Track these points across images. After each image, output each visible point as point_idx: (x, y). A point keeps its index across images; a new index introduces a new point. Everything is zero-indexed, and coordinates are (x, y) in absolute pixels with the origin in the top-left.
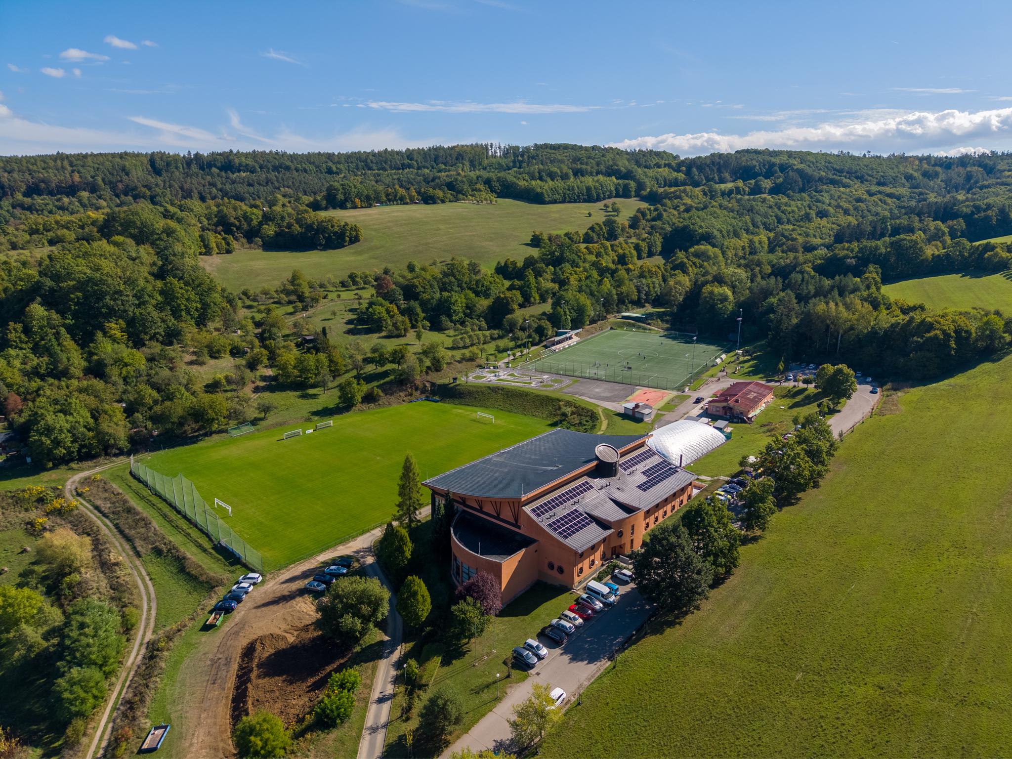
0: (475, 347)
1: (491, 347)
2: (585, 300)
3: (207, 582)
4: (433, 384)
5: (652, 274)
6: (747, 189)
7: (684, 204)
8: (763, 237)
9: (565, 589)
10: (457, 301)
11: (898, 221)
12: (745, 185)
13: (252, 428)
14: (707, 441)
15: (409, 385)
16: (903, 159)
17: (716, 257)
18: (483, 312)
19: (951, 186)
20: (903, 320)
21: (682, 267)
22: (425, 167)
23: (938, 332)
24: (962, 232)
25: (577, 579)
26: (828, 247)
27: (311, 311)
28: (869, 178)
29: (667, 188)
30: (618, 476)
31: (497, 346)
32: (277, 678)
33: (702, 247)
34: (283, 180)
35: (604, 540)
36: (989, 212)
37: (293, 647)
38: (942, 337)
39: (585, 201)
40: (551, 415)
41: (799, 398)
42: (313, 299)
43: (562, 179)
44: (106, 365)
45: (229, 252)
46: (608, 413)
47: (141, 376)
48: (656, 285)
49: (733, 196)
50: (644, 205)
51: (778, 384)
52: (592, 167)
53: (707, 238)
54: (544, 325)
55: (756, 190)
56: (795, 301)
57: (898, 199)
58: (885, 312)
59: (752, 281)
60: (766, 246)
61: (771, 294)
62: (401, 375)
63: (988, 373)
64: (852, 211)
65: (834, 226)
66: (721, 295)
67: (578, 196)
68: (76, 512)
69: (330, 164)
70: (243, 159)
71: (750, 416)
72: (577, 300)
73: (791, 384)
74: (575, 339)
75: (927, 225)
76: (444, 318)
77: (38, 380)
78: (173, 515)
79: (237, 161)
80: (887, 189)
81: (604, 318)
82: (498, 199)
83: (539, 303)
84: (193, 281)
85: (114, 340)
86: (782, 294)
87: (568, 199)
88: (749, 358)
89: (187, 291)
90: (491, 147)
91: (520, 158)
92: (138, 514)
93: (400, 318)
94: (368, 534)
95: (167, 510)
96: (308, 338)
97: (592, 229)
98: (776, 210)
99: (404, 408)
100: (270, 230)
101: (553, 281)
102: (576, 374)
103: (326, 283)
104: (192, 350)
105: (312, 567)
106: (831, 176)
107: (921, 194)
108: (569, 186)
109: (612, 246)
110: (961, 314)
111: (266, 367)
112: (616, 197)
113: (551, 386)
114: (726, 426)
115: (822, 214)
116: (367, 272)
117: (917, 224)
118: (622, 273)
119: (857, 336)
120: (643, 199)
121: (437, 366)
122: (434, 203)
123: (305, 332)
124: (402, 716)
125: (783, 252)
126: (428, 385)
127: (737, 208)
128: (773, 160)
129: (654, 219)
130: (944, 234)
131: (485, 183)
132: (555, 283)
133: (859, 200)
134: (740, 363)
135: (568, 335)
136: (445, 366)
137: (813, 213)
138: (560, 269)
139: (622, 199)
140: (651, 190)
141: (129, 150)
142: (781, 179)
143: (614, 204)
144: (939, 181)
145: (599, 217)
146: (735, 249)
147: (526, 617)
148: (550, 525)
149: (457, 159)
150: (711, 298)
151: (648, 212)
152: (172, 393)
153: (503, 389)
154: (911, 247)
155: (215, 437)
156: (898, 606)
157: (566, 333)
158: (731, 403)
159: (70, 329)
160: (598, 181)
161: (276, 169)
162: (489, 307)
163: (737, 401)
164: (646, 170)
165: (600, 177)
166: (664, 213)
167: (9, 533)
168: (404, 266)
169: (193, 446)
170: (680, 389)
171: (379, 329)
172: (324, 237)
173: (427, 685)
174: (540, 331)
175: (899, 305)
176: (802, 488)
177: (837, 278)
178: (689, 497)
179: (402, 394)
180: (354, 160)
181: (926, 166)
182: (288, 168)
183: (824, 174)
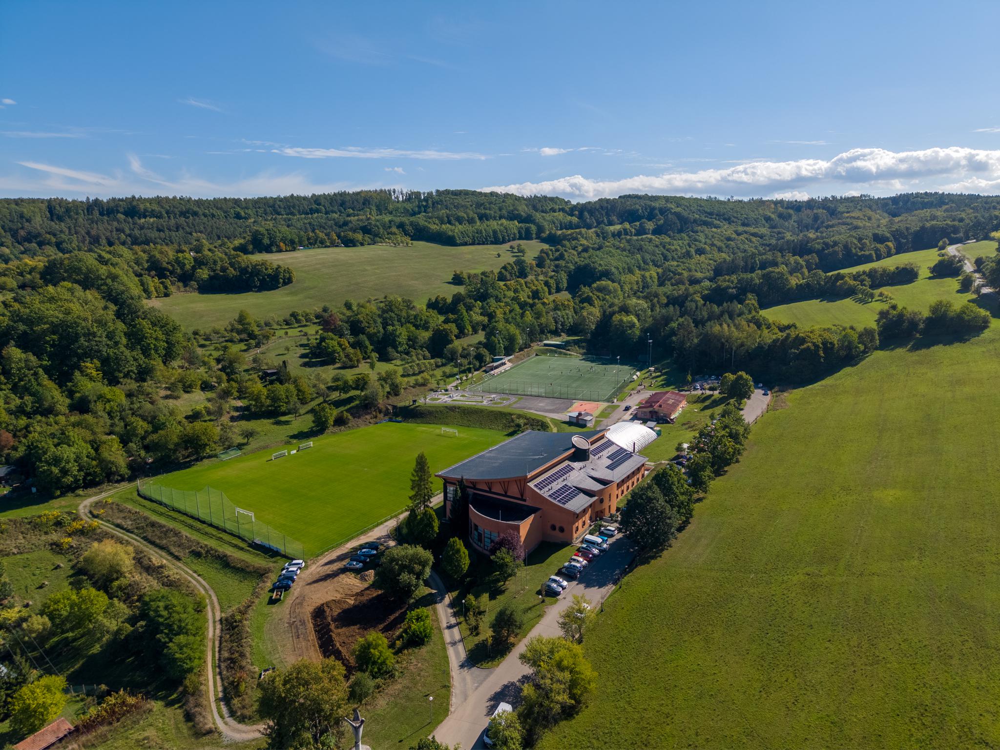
0: (425, 374)
1: (438, 373)
2: (513, 329)
3: (255, 572)
4: (394, 407)
5: (565, 307)
6: (633, 230)
7: (581, 245)
8: (653, 272)
9: (567, 543)
10: (401, 334)
11: (764, 257)
12: (631, 226)
13: (239, 453)
14: (644, 437)
15: (373, 409)
16: (761, 202)
17: (615, 291)
18: (425, 343)
19: (803, 227)
20: (782, 336)
21: (589, 300)
22: (333, 212)
23: (810, 344)
24: (816, 265)
25: (575, 536)
26: (711, 280)
27: (263, 348)
28: (735, 220)
29: (564, 230)
30: (590, 460)
31: (444, 372)
32: (352, 627)
33: (603, 283)
34: (193, 224)
35: (591, 506)
36: (836, 248)
37: (355, 607)
38: (813, 348)
39: (492, 243)
40: (506, 426)
41: (707, 403)
42: (264, 337)
43: (469, 223)
44: (90, 402)
45: (167, 295)
46: (556, 422)
47: (124, 410)
48: (569, 316)
49: (623, 236)
50: (546, 247)
51: (688, 393)
52: (495, 212)
53: (606, 274)
54: (482, 352)
55: (641, 231)
56: (693, 325)
57: (761, 237)
58: (766, 331)
59: (652, 311)
60: (656, 281)
61: (672, 320)
62: (365, 400)
63: (850, 375)
64: (724, 249)
65: (711, 262)
66: (629, 322)
67: (486, 239)
68: (99, 531)
69: (238, 209)
70: (148, 205)
71: (672, 418)
72: (508, 330)
73: (699, 392)
74: (508, 365)
75: (788, 260)
76: (390, 349)
77: (25, 418)
78: (198, 525)
79: (142, 207)
80: (752, 229)
81: (530, 346)
82: (415, 242)
83: (472, 334)
84: (159, 321)
85: (91, 379)
86: (681, 320)
87: (477, 242)
88: (659, 374)
89: (155, 331)
90: (394, 192)
91: (424, 203)
92: (164, 526)
93: (351, 350)
94: (381, 527)
95: (190, 521)
96: (269, 371)
97: (505, 268)
98: (662, 248)
99: (372, 428)
100: (204, 273)
101: (482, 314)
102: (519, 393)
103: (271, 322)
104: (164, 386)
105: (344, 552)
106: (704, 218)
107: (779, 233)
108: (477, 229)
109: (526, 283)
110: (824, 330)
111: (234, 399)
112: (519, 239)
113: (501, 403)
114: (655, 426)
115: (700, 252)
116: (308, 311)
117: (780, 259)
118: (539, 306)
119: (747, 351)
120: (544, 240)
121: (395, 391)
122: (354, 246)
123: (265, 367)
124: (472, 633)
125: (672, 285)
126: (390, 407)
127: (628, 247)
128: (653, 204)
129: (557, 259)
130: (802, 267)
131: (398, 227)
132: (484, 316)
133: (729, 239)
134: (653, 378)
135: (503, 361)
136: (402, 390)
137: (693, 251)
138: (487, 304)
139: (525, 241)
140: (550, 233)
141: (25, 197)
142: (662, 222)
143: (519, 246)
144: (792, 222)
145: (508, 258)
146: (630, 283)
147: (543, 564)
148: (550, 496)
149: (364, 204)
150: (620, 325)
151: (550, 253)
152: (163, 424)
153: (459, 408)
154: (779, 278)
155: (206, 461)
156: (810, 529)
157: (501, 359)
158: (656, 407)
159: (47, 370)
160: (502, 225)
161: (183, 214)
162: (430, 339)
163: (660, 406)
164: (544, 214)
165: (504, 221)
166: (565, 253)
167: (36, 554)
168: (341, 304)
169: (188, 470)
170: (609, 400)
171: (332, 361)
172: (259, 280)
173: (485, 611)
174: (479, 358)
175: (777, 324)
176: (728, 463)
177: (725, 304)
178: (643, 476)
179: (368, 417)
180: (261, 205)
181: (780, 209)
182: (195, 214)
183: (698, 216)
